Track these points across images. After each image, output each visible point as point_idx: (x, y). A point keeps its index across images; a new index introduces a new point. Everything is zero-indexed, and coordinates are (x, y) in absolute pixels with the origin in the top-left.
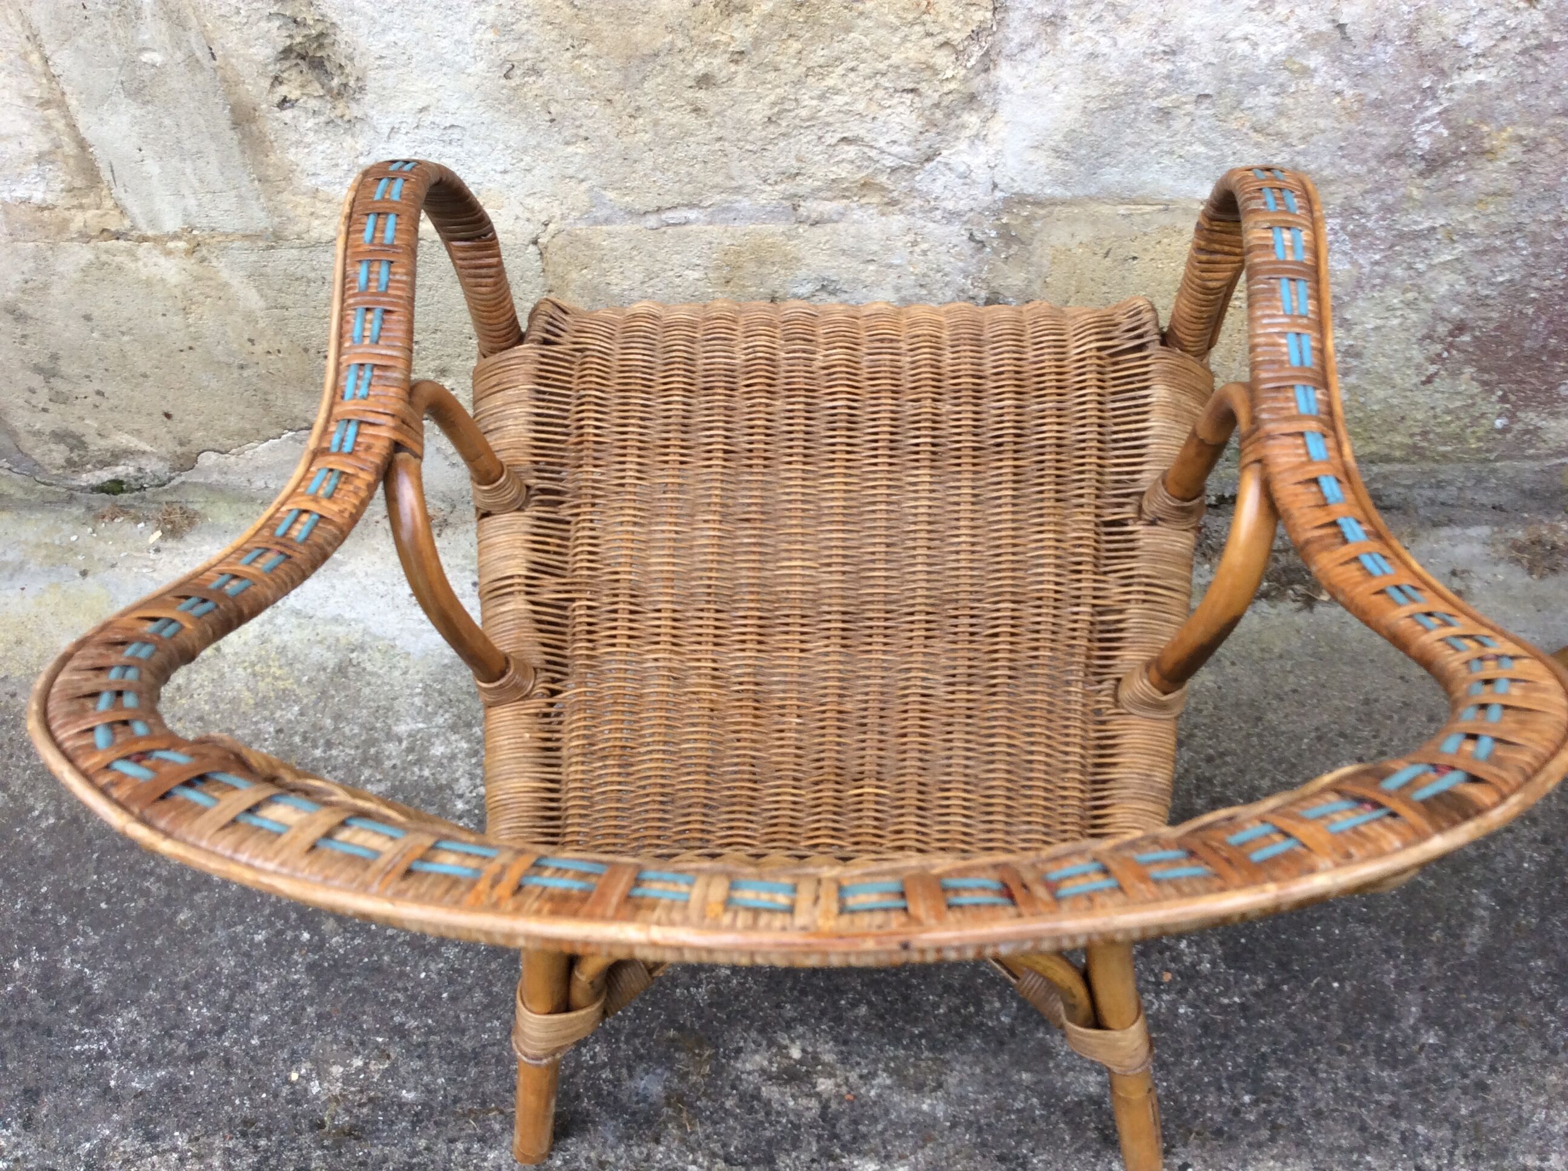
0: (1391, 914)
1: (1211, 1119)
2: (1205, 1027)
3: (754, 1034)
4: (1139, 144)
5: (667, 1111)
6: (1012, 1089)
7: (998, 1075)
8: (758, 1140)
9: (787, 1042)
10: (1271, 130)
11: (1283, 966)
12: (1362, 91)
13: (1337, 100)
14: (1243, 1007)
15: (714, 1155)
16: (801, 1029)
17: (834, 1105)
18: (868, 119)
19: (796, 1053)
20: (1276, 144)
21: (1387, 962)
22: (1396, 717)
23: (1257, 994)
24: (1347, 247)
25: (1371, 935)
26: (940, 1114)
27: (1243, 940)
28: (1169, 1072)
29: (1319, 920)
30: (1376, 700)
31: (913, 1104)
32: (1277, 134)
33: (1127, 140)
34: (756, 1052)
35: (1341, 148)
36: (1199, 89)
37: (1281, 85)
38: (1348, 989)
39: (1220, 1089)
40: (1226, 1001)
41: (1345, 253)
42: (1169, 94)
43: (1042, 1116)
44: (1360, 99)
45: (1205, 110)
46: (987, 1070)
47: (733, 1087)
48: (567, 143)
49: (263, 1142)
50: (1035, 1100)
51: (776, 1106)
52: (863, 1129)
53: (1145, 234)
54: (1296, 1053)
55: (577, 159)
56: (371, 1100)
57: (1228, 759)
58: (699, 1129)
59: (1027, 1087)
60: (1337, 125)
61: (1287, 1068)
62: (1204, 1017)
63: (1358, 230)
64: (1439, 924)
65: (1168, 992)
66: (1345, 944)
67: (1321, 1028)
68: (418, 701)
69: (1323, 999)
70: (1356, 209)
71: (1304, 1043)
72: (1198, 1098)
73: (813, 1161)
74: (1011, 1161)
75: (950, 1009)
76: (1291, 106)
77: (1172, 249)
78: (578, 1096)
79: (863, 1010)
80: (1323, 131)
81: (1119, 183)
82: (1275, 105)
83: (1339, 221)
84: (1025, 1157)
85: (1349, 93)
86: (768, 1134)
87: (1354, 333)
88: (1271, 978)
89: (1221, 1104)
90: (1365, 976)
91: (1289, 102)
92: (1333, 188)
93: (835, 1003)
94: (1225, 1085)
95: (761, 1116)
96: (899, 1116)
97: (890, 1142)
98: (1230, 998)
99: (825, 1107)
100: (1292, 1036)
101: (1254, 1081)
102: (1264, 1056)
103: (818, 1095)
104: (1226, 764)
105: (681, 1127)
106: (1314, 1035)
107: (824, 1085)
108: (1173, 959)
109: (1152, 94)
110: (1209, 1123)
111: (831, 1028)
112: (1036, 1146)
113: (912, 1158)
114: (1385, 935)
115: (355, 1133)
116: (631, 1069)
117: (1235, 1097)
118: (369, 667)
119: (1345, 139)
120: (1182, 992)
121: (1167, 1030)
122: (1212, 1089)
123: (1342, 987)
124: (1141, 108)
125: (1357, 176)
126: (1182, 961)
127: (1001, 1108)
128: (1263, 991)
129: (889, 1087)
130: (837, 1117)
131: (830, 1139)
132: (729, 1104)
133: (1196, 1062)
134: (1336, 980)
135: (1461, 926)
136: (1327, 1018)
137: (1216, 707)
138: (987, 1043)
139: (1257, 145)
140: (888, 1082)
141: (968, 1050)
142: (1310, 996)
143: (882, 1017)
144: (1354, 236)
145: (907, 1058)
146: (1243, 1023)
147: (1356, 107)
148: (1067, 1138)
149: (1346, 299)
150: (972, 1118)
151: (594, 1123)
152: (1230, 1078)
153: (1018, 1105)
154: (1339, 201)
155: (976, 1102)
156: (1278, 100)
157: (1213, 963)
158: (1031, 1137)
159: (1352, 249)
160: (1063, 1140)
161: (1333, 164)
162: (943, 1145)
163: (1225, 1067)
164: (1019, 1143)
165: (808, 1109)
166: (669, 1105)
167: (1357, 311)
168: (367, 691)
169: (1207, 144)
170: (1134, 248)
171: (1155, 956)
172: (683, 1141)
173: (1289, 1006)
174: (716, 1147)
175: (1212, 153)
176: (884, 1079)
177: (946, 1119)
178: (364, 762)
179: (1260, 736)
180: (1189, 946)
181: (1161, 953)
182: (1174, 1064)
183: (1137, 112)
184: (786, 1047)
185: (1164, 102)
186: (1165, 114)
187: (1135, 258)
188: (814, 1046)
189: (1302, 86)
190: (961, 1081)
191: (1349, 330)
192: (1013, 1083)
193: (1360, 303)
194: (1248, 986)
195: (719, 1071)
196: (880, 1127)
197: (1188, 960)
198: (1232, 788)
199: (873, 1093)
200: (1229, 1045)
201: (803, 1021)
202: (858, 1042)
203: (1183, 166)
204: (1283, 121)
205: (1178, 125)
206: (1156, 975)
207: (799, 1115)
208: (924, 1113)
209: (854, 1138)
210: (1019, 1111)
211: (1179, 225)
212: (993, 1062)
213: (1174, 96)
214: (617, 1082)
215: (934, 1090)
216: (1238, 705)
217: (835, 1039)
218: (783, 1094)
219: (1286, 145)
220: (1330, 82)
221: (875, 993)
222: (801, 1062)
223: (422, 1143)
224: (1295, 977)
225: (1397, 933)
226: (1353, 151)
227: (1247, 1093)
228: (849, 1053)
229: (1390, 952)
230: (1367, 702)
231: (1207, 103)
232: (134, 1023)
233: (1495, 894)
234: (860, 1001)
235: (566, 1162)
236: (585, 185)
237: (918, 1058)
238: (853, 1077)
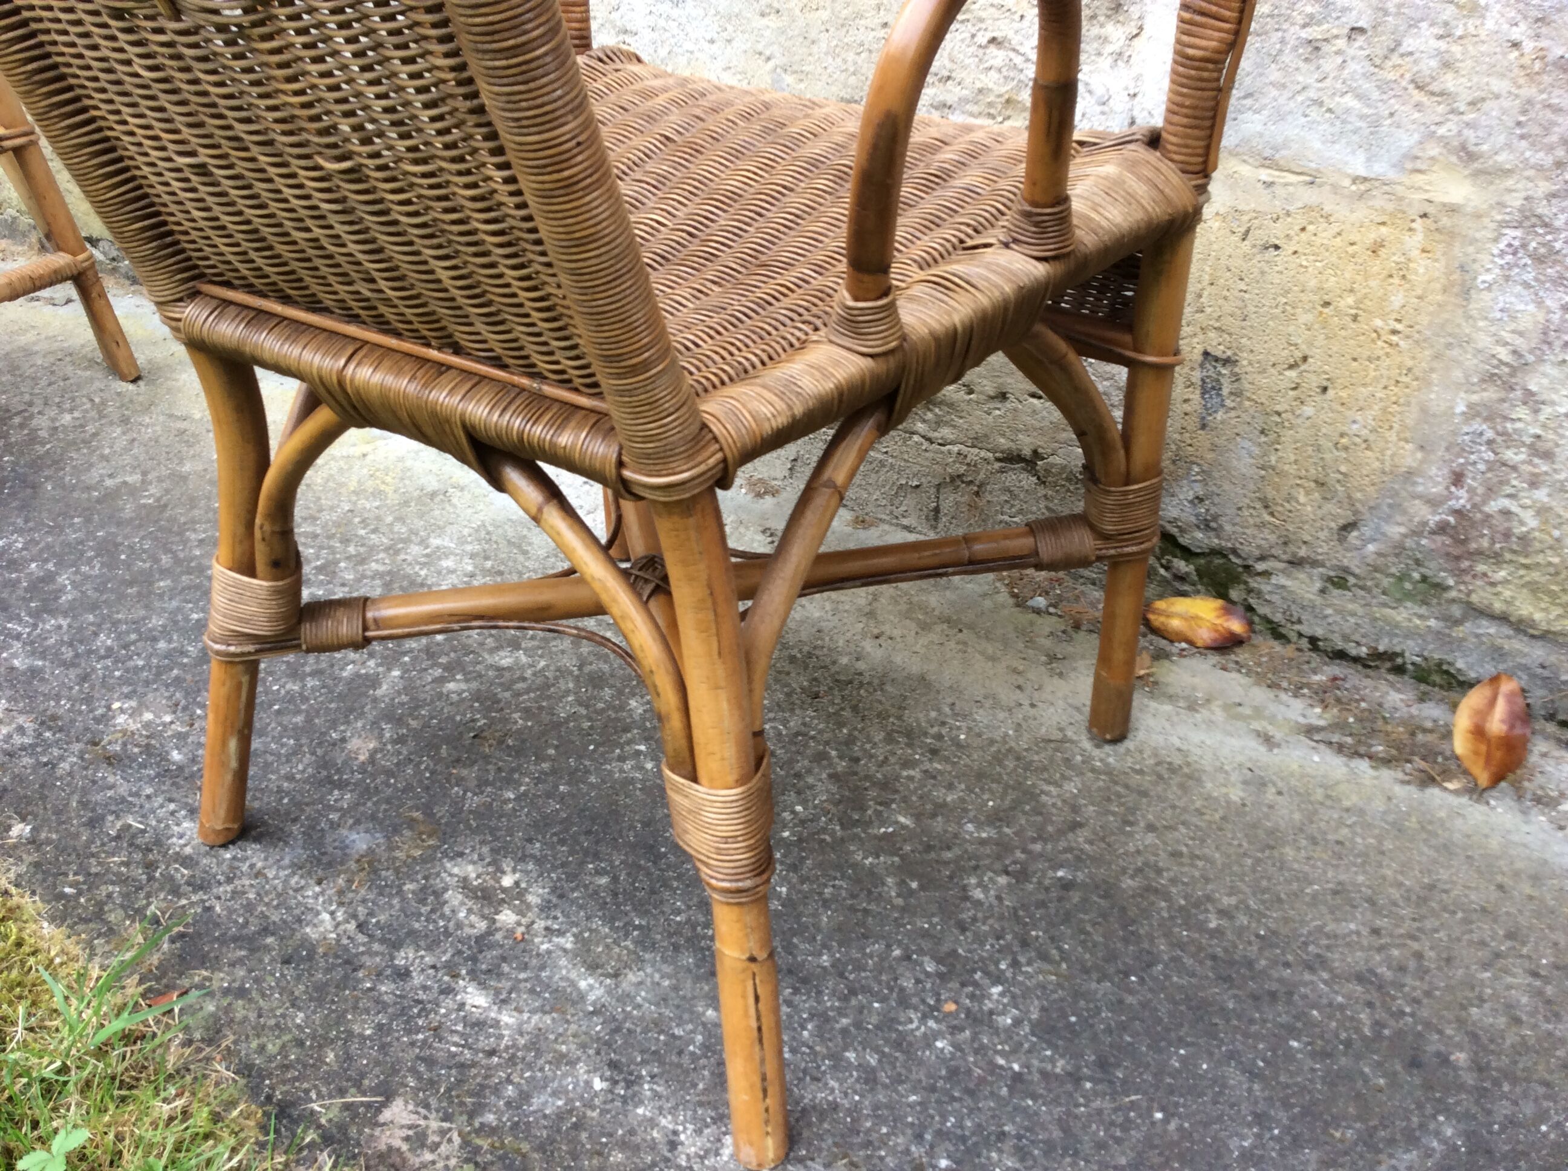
0: (1296, 1084)
1: (881, 1158)
2: (954, 1072)
3: (485, 850)
4: (1284, 86)
5: (353, 866)
6: (686, 1016)
7: (684, 998)
8: (402, 926)
9: (508, 869)
10: (1435, 87)
11: (1103, 1064)
12: (1544, 43)
13: (1516, 54)
14: (1017, 1077)
15: (354, 916)
16: (531, 866)
17: (498, 936)
18: (1017, 17)
19: (507, 881)
20: (1441, 109)
21: (1250, 1126)
22: (1460, 915)
23: (1044, 1074)
24: (1529, 276)
25: (1250, 1090)
26: (591, 997)
27: (1073, 1019)
28: (872, 1090)
29: (1187, 1045)
30: (1446, 891)
31: (573, 975)
32: (1442, 94)
33: (1272, 78)
34: (474, 863)
35: (1519, 124)
36: (1352, 19)
37: (1446, 24)
38: (1172, 1126)
39: (919, 1137)
40: (1001, 1061)
41: (1526, 285)
42: (1319, 23)
43: (693, 1054)
44: (1541, 55)
45: (1358, 48)
46: (675, 988)
47: (426, 878)
48: (763, 15)
49: (48, 734)
50: (700, 1038)
51: (447, 910)
52: (506, 968)
53: (1288, 214)
54: (1046, 1154)
55: (767, 33)
56: (148, 745)
57: (1200, 864)
58: (363, 892)
59: (704, 1024)
60: (1514, 90)
61: (1022, 1160)
62: (961, 1062)
63: (1542, 250)
64: (1358, 1125)
65: (937, 1020)
66: (1205, 1083)
67: (1101, 1145)
68: (466, 532)
69: (1128, 1120)
70: (1539, 217)
71: (1065, 1150)
72: (884, 1130)
73: (434, 967)
74: (621, 1072)
75: (688, 921)
76: (1459, 56)
77: (1318, 241)
78: (295, 820)
79: (604, 881)
80: (1497, 97)
81: (1261, 135)
82: (1439, 53)
83: (1518, 233)
84: (640, 1077)
85: (1529, 46)
86: (417, 925)
87: (1542, 417)
88: (1078, 1068)
89: (907, 1152)
90: (1206, 1125)
91: (1456, 49)
92: (1510, 183)
93: (582, 864)
94: (928, 1137)
95: (424, 910)
96: (550, 978)
97: (519, 991)
98: (1008, 1061)
99: (490, 932)
100: (1057, 1134)
101: (968, 1151)
102: (1002, 1136)
103: (494, 921)
104: (1193, 865)
105: (350, 881)
106: (1087, 1147)
107: (507, 917)
108: (972, 997)
109: (1300, 20)
110: (875, 1161)
111: (559, 879)
112: (661, 1075)
113: (526, 1016)
114: (1269, 1100)
115: (110, 760)
116: (358, 822)
117: (931, 1153)
118: (455, 500)
119: (1524, 112)
120: (955, 1030)
121: (906, 1052)
122: (909, 1132)
123: (1166, 1121)
124: (1287, 36)
125: (1540, 168)
126: (981, 1003)
127: (658, 1024)
128: (1057, 1076)
129: (565, 951)
130: (491, 947)
131: (466, 960)
132: (409, 887)
133: (913, 1098)
134: (1162, 1109)
135: (1391, 1142)
136: (1118, 1141)
137: (1223, 818)
138: (698, 967)
139: (1418, 106)
140: (569, 946)
141: (674, 962)
142: (1115, 1110)
143: (615, 895)
144: (1539, 260)
145: (606, 936)
146: (1004, 1091)
147: (1537, 66)
148: (701, 1086)
149: (1531, 358)
150: (620, 1017)
151: (286, 843)
152: (941, 1134)
153: (678, 1032)
154: (1518, 203)
155: (639, 1007)
156: (1442, 45)
157: (1017, 1022)
158: (662, 1063)
159: (1536, 279)
160: (694, 1085)
161: (1508, 146)
162: (568, 1022)
163: (944, 1118)
164: (644, 1062)
165: (472, 926)
166: (358, 861)
167: (1545, 381)
168: (437, 512)
169: (1359, 97)
170: (1276, 232)
171: (954, 985)
172: (341, 893)
173: (1077, 1105)
174: (362, 911)
175: (1366, 111)
176: (567, 942)
177: (594, 1004)
178: (387, 549)
179: (1258, 861)
180: (1002, 994)
181: (963, 985)
182: (885, 1087)
183: (1283, 41)
184: (503, 872)
185: (1314, 32)
186: (1315, 47)
187: (1277, 247)
188: (529, 884)
189: (1471, 29)
190: (641, 983)
191: (1536, 411)
192: (692, 1012)
193: (1548, 368)
194: (1042, 1061)
195: (428, 859)
196: (522, 976)
197: (988, 1005)
198: (1181, 887)
199: (544, 947)
200: (968, 1101)
201: (539, 861)
202: (573, 902)
203: (1333, 125)
204: (1450, 76)
205: (1329, 64)
206: (938, 1000)
207: (459, 926)
208: (578, 989)
209: (489, 971)
210: (673, 1036)
211: (1328, 208)
212: (689, 984)
213: (1325, 26)
214: (334, 826)
215: (608, 976)
216: (1254, 826)
217: (554, 890)
218: (462, 904)
219: (1452, 111)
220: (1506, 26)
221: (629, 874)
222: (504, 890)
223: (149, 791)
224: (1111, 1082)
225: (1286, 1105)
226: (1536, 130)
227: (949, 1157)
228: (556, 906)
229: (1260, 1119)
230: (1432, 887)
231: (1361, 40)
232: (60, 627)
233: (1470, 1136)
234: (607, 873)
235: (234, 858)
236: (771, 64)
237: (616, 942)
238: (540, 925)
